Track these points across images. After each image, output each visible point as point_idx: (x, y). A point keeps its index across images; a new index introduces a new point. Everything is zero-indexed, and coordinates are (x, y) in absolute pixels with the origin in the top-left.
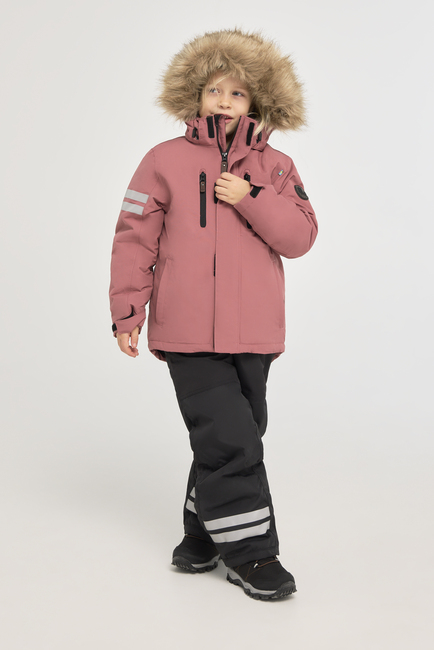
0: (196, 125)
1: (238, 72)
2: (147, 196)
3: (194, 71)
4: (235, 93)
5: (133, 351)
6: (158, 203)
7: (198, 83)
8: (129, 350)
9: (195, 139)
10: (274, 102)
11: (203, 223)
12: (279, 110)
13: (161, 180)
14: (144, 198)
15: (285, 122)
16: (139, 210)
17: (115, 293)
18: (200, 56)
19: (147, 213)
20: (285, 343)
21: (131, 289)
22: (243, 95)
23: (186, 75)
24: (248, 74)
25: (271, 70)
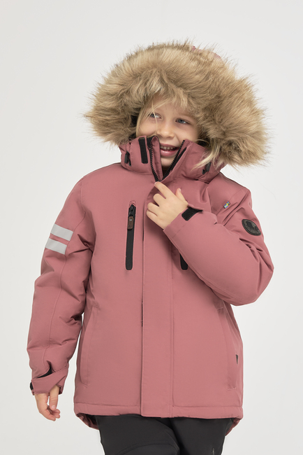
0: (128, 150)
1: (179, 98)
2: (71, 232)
3: (128, 92)
4: (180, 121)
5: (52, 413)
6: (84, 241)
7: (132, 106)
8: (48, 412)
9: (128, 165)
10: (224, 134)
11: (129, 265)
12: (230, 143)
13: (87, 216)
14: (67, 234)
15: (236, 157)
16: (61, 248)
17: (33, 347)
18: (136, 76)
19: (70, 252)
20: (243, 407)
21: (51, 342)
22: (188, 123)
23: (119, 96)
24: (191, 100)
25: (218, 97)
